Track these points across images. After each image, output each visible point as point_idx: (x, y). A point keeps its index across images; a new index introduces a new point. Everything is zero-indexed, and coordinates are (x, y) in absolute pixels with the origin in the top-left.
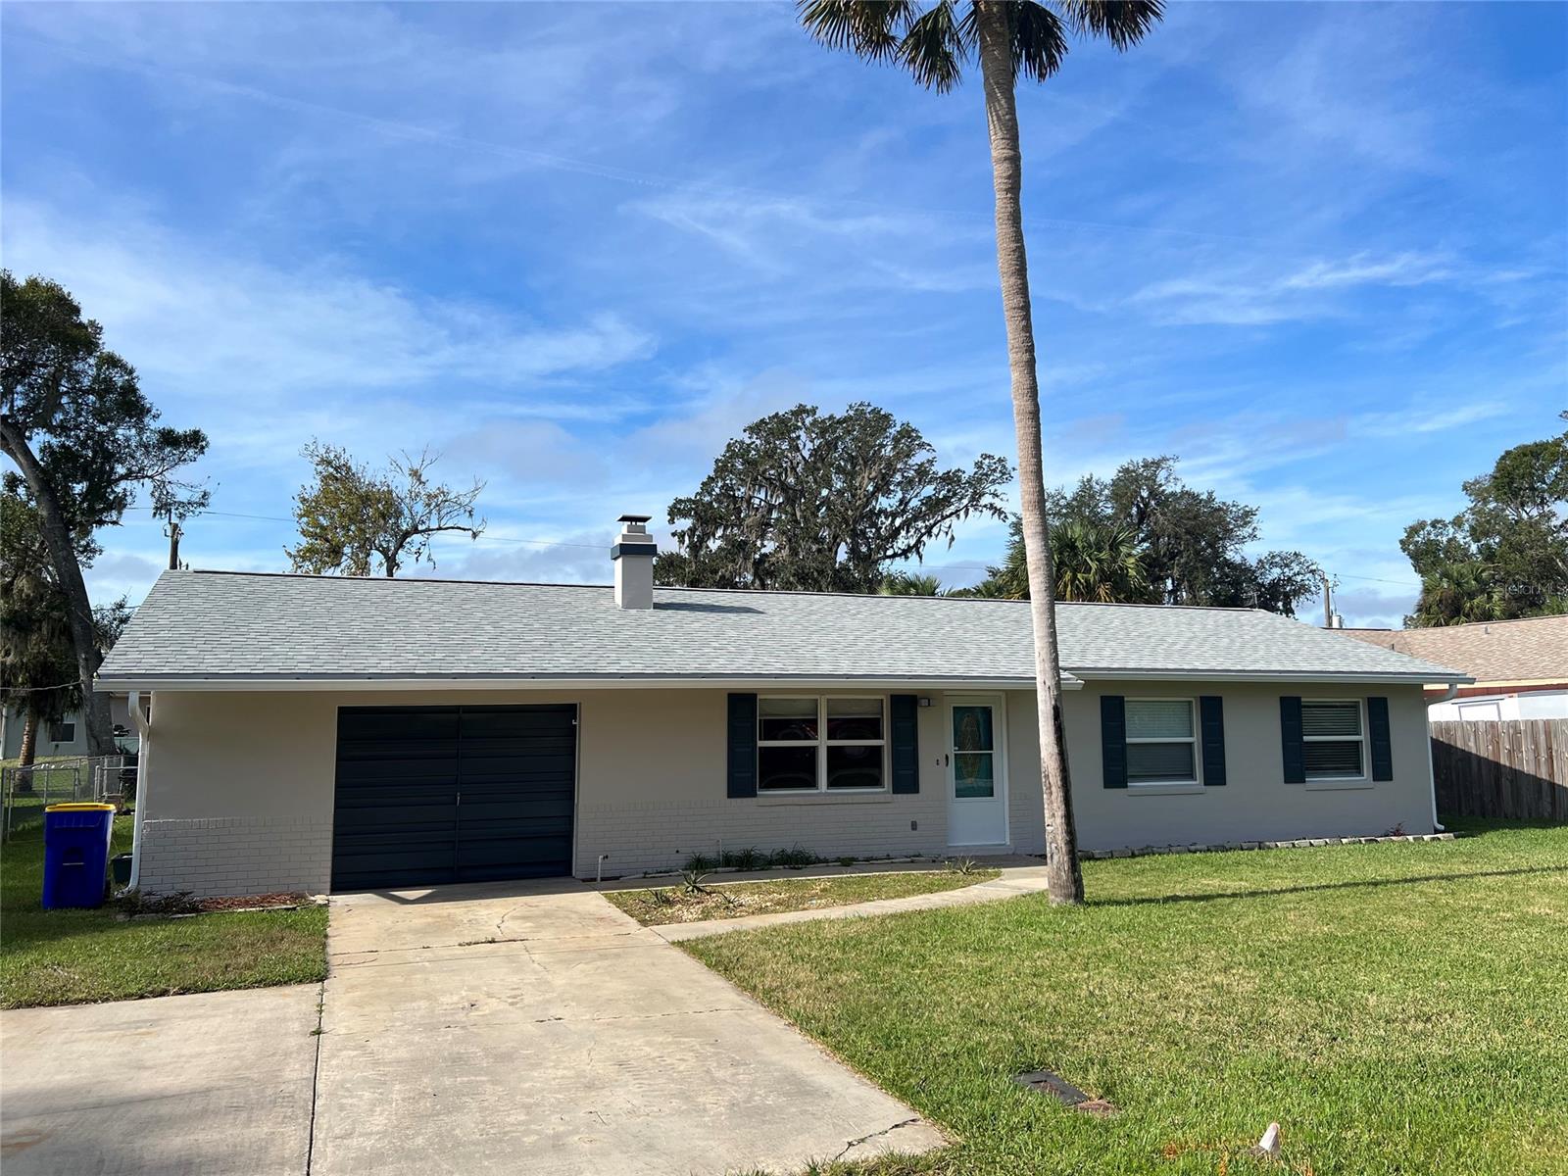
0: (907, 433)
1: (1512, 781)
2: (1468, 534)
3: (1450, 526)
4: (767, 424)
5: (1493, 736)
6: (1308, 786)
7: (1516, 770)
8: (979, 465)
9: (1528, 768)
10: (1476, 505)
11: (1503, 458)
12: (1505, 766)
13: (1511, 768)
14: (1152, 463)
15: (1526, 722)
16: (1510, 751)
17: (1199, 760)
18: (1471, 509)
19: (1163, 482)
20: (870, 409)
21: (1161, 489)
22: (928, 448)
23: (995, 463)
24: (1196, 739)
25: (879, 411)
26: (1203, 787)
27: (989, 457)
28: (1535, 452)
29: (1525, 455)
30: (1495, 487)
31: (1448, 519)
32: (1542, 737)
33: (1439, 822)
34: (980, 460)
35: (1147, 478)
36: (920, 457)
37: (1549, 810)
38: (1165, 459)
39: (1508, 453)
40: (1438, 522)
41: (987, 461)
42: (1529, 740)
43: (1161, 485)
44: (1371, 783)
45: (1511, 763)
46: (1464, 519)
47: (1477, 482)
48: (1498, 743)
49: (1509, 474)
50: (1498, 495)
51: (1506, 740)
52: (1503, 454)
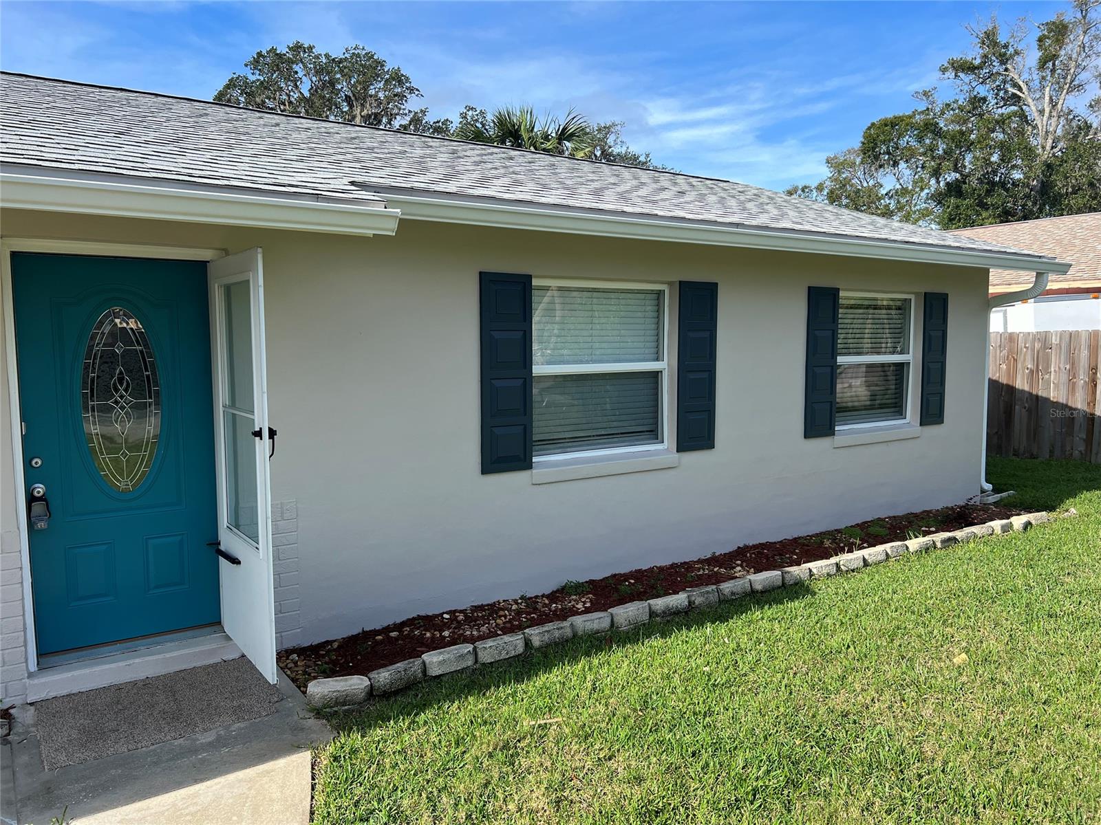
0: (398, 78)
1: (1029, 411)
2: (826, 197)
3: (814, 191)
4: (264, 57)
5: (1010, 351)
6: (838, 440)
7: (1037, 396)
8: (464, 116)
9: (1055, 393)
10: (833, 175)
11: (869, 128)
12: (1023, 391)
13: (1030, 394)
14: (605, 127)
15: (1062, 334)
16: (1032, 371)
17: (670, 403)
18: (830, 178)
19: (612, 144)
20: (364, 52)
21: (610, 150)
22: (417, 93)
23: (477, 115)
24: (667, 366)
25: (373, 55)
26: (677, 455)
27: (472, 108)
28: (892, 124)
29: (886, 125)
30: (862, 151)
31: (814, 184)
32: (1084, 354)
33: (987, 481)
34: (465, 111)
35: (599, 140)
36: (413, 104)
37: (1082, 448)
38: (614, 125)
39: (873, 124)
40: (806, 187)
41: (470, 113)
42: (1062, 357)
43: (610, 147)
44: (917, 429)
45: (1031, 386)
46: (825, 185)
47: (835, 157)
48: (1015, 360)
49: (874, 140)
50: (864, 158)
51: (1029, 357)
52: (869, 125)
